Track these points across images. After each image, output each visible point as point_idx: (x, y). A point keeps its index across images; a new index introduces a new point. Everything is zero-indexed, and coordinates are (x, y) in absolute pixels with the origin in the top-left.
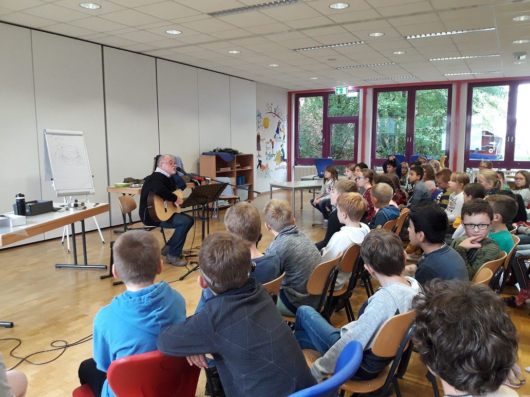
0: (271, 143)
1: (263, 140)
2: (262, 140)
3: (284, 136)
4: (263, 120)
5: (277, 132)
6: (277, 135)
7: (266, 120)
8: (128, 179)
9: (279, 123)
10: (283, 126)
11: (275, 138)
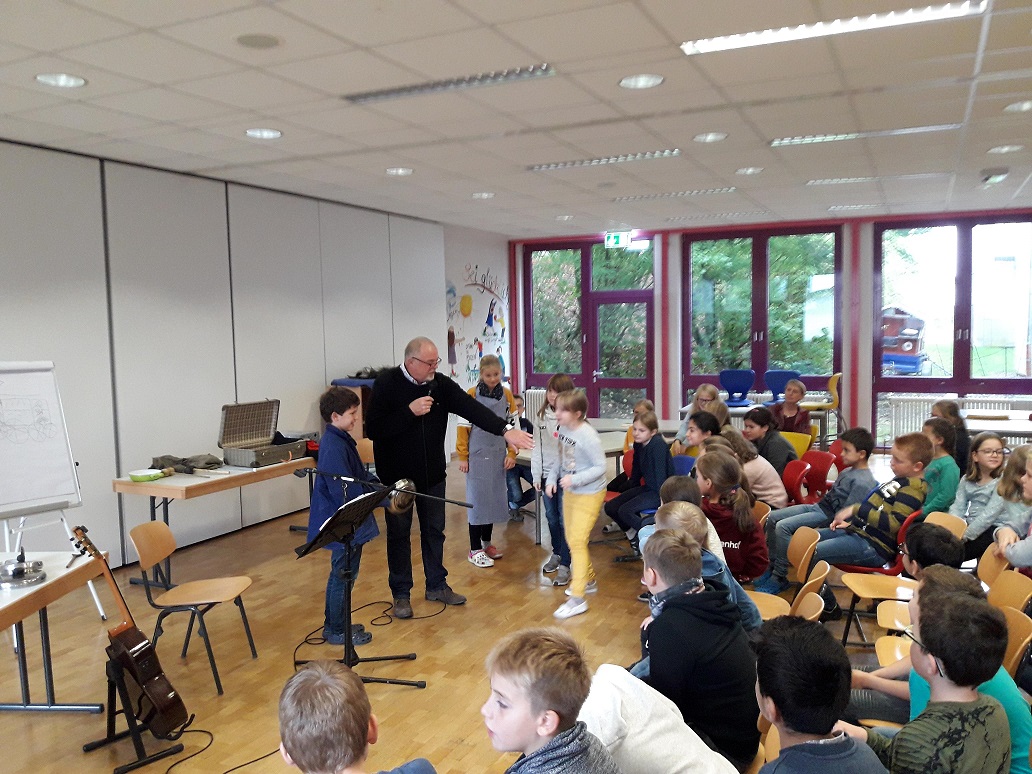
0: (476, 347)
1: (461, 340)
2: (459, 341)
3: (503, 330)
4: (458, 301)
5: (489, 322)
6: (489, 330)
7: (466, 300)
8: (163, 458)
9: (492, 305)
10: (500, 309)
11: (484, 334)
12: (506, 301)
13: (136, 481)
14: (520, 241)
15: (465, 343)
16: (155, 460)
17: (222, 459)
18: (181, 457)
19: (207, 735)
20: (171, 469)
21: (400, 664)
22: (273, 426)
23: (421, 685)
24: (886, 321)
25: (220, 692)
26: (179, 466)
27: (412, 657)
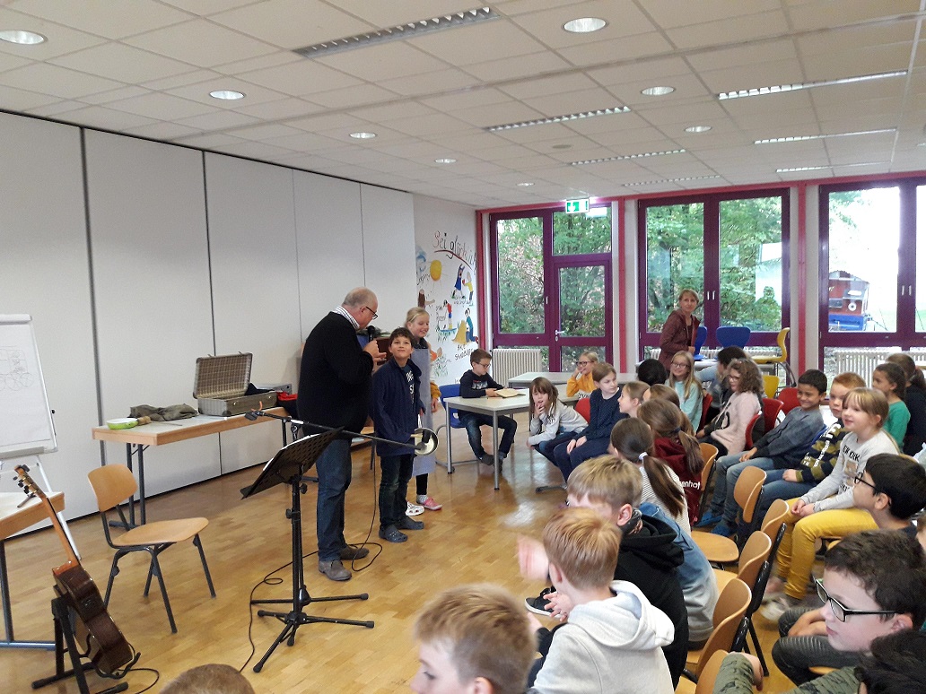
0: (446, 308)
1: (432, 302)
2: (429, 303)
3: (471, 293)
4: (428, 266)
5: (458, 286)
6: (458, 293)
7: (435, 264)
8: (139, 408)
9: (461, 269)
10: (468, 274)
11: (453, 297)
12: (473, 267)
13: (113, 429)
14: (485, 211)
15: (434, 305)
16: (133, 410)
17: (197, 409)
18: (157, 407)
19: (154, 674)
20: (147, 417)
21: (351, 605)
22: (246, 379)
23: (370, 625)
24: (831, 283)
25: (174, 630)
26: (155, 415)
27: (364, 598)
